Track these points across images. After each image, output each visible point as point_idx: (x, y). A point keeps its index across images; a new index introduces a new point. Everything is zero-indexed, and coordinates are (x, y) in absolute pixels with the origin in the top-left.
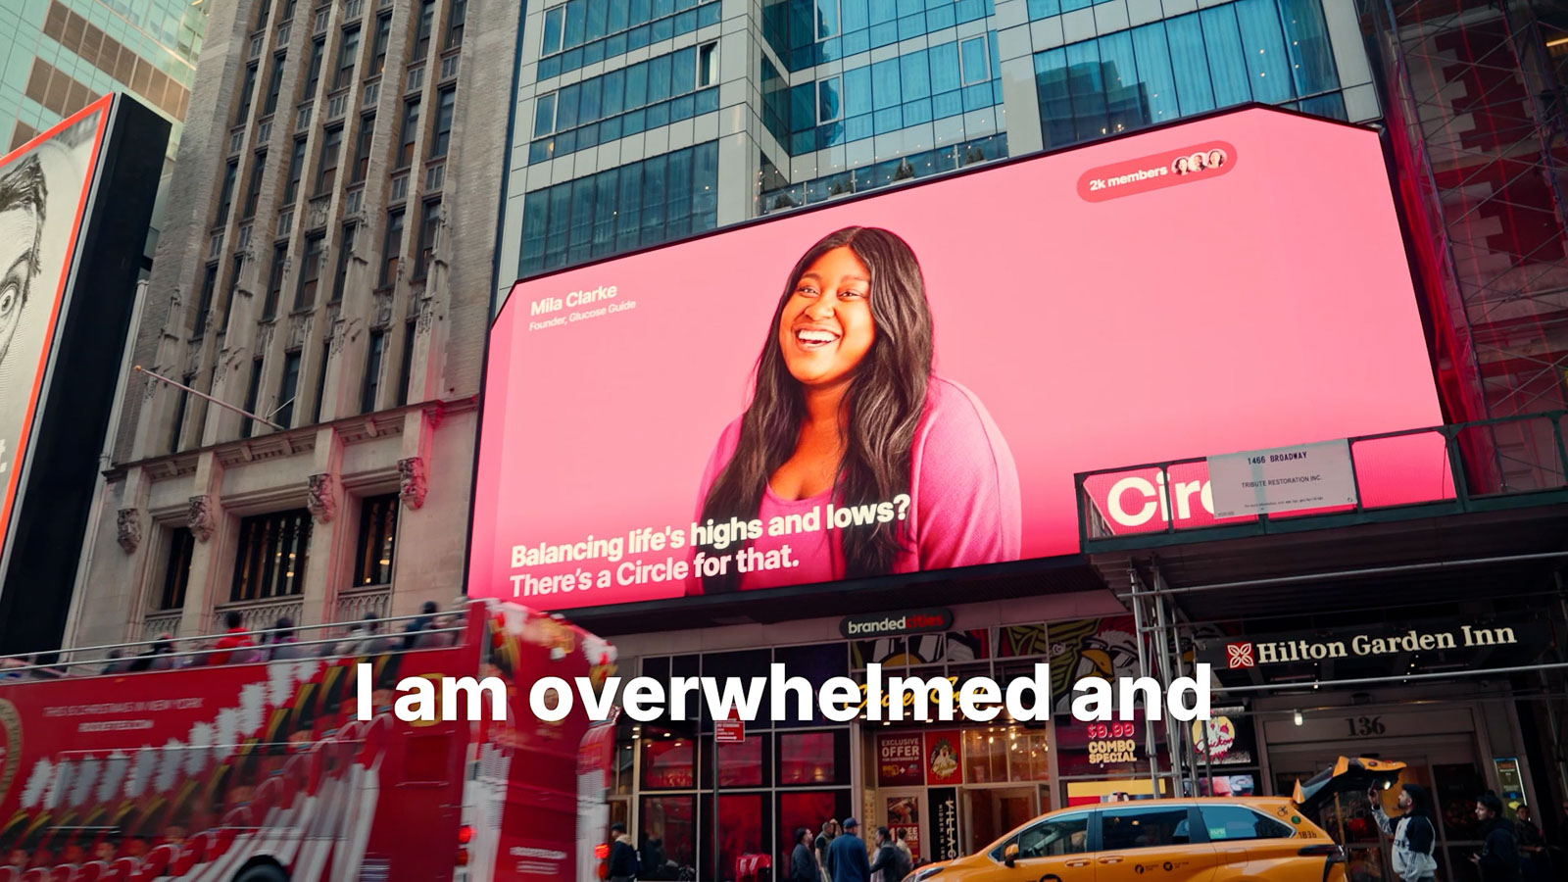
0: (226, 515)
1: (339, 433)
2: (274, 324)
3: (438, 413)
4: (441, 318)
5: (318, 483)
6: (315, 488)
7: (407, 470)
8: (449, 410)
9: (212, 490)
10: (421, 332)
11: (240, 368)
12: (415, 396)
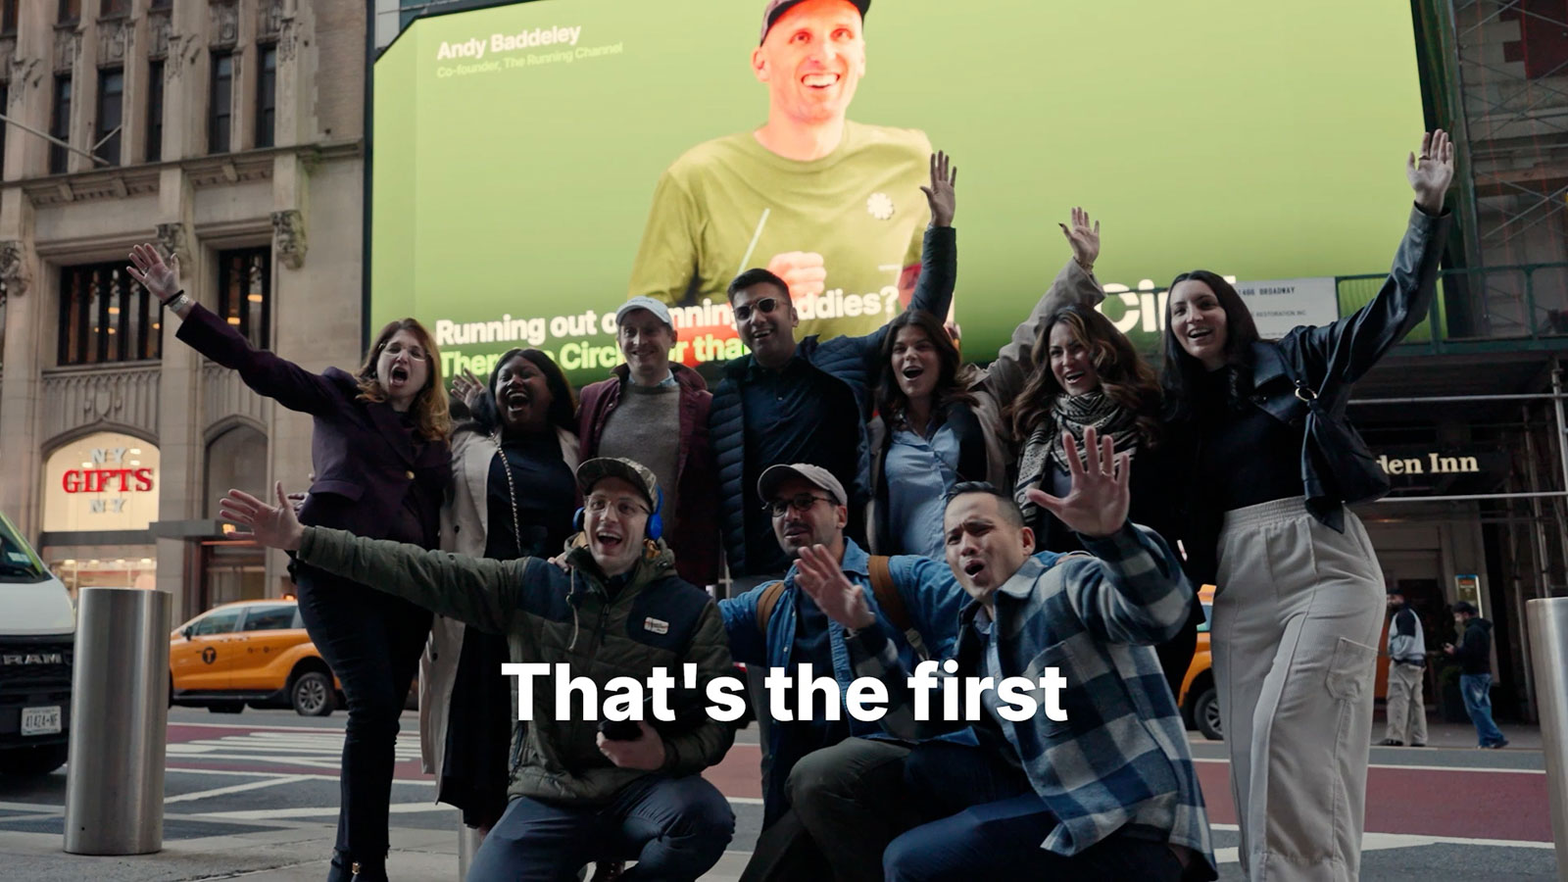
0: (44, 264)
1: (189, 175)
2: (81, 33)
3: (314, 158)
4: (306, 44)
5: (169, 233)
6: (166, 239)
7: (284, 223)
8: (325, 155)
9: (24, 234)
10: (284, 60)
11: (41, 84)
12: (284, 137)
